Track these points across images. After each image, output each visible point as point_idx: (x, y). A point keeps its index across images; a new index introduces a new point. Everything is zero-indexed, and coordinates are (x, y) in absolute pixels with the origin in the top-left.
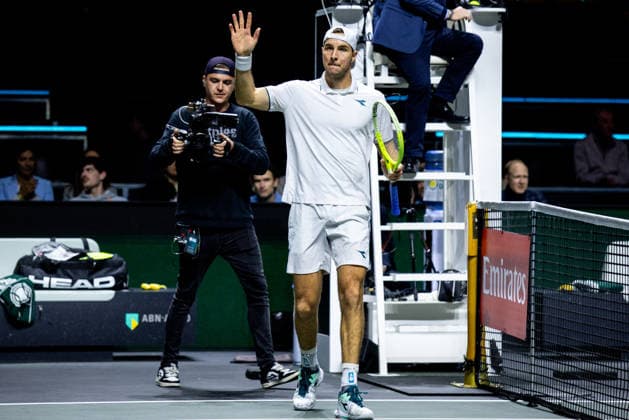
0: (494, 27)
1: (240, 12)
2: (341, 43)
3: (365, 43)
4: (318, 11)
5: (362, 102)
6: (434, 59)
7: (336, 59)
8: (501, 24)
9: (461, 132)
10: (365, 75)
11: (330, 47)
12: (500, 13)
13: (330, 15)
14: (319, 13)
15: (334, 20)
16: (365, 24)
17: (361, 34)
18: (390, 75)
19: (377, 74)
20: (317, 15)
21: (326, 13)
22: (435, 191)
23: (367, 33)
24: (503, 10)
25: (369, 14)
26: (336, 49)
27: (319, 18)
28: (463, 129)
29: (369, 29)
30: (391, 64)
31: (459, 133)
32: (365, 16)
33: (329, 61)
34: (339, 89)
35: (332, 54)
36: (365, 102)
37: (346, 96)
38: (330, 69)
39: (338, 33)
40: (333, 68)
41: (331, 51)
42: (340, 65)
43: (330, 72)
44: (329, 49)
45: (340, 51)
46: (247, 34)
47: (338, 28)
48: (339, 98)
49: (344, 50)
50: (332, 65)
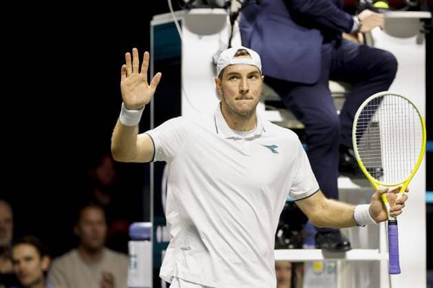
0: (414, 39)
1: (135, 50)
2: (250, 69)
4: (157, 17)
5: (272, 148)
6: (335, 87)
7: (248, 91)
8: (423, 36)
11: (235, 76)
12: (422, 20)
13: (180, 22)
14: (158, 20)
15: (184, 29)
16: (231, 36)
18: (266, 109)
20: (154, 23)
21: (175, 19)
24: (427, 15)
26: (245, 78)
27: (157, 28)
32: (233, 24)
33: (237, 94)
34: (245, 130)
35: (241, 85)
36: (276, 147)
37: (253, 141)
38: (240, 105)
39: (243, 57)
40: (244, 103)
41: (239, 81)
42: (252, 99)
43: (240, 108)
44: (235, 79)
45: (249, 80)
46: (143, 81)
47: (241, 50)
48: (243, 145)
49: (254, 78)
50: (241, 99)
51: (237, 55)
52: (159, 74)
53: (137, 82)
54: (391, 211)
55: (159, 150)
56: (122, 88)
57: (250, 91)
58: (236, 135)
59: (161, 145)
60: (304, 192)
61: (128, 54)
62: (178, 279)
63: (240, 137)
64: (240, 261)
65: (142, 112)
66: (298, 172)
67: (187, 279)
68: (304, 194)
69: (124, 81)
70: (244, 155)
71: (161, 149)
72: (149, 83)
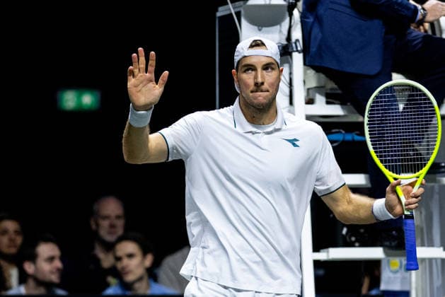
2: (266, 61)
3: (290, 54)
4: (220, 9)
5: (293, 142)
7: (263, 84)
9: (436, 186)
10: (291, 103)
11: (251, 68)
13: (238, 14)
14: (221, 12)
15: (244, 22)
16: (290, 27)
17: (285, 42)
18: (328, 103)
19: (310, 101)
20: (219, 14)
21: (233, 12)
22: (398, 275)
23: (293, 40)
25: (296, 13)
26: (259, 70)
27: (221, 18)
28: (439, 181)
29: (297, 34)
30: (331, 85)
31: (433, 187)
32: (291, 15)
33: (252, 87)
34: (263, 124)
35: (256, 77)
36: (298, 140)
37: (272, 135)
38: (256, 98)
39: (258, 48)
40: (260, 96)
41: (253, 73)
42: (268, 91)
43: (255, 101)
44: (250, 71)
45: (264, 72)
46: (151, 81)
47: (256, 41)
48: (262, 139)
49: (270, 70)
50: (257, 91)
51: (251, 46)
52: (166, 73)
53: (144, 83)
54: (406, 205)
55: (173, 149)
56: (129, 89)
57: (265, 84)
58: (254, 130)
59: (174, 144)
60: (328, 187)
61: (135, 55)
62: (196, 278)
63: (258, 131)
64: (260, 259)
65: (151, 112)
66: (321, 166)
67: (205, 279)
68: (328, 189)
69: (131, 82)
70: (263, 149)
71: (175, 148)
72: (157, 83)
